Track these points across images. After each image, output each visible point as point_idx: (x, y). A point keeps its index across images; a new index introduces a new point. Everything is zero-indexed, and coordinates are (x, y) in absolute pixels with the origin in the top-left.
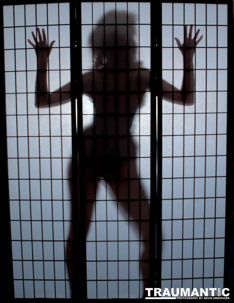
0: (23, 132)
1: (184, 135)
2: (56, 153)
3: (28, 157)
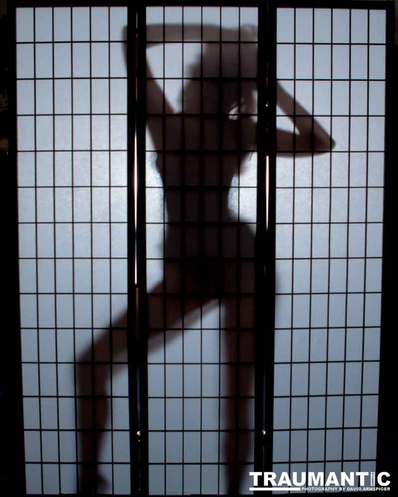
0: (45, 215)
1: (312, 223)
2: (101, 250)
3: (53, 256)
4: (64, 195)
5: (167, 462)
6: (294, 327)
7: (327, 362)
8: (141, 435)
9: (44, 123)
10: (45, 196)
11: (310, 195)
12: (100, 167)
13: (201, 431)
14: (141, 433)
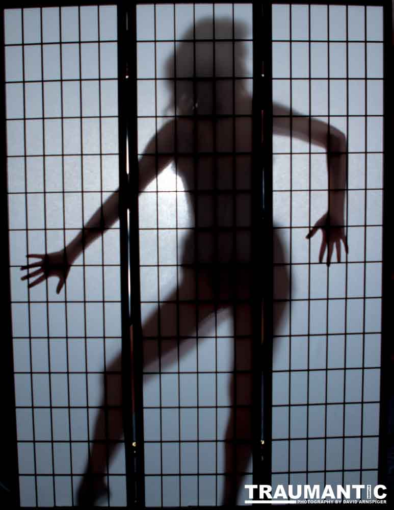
4: (54, 201)
5: (163, 473)
6: (292, 334)
7: (327, 370)
8: (136, 446)
9: (34, 127)
10: (36, 202)
11: (308, 198)
12: (92, 172)
13: (198, 441)
14: (136, 444)
